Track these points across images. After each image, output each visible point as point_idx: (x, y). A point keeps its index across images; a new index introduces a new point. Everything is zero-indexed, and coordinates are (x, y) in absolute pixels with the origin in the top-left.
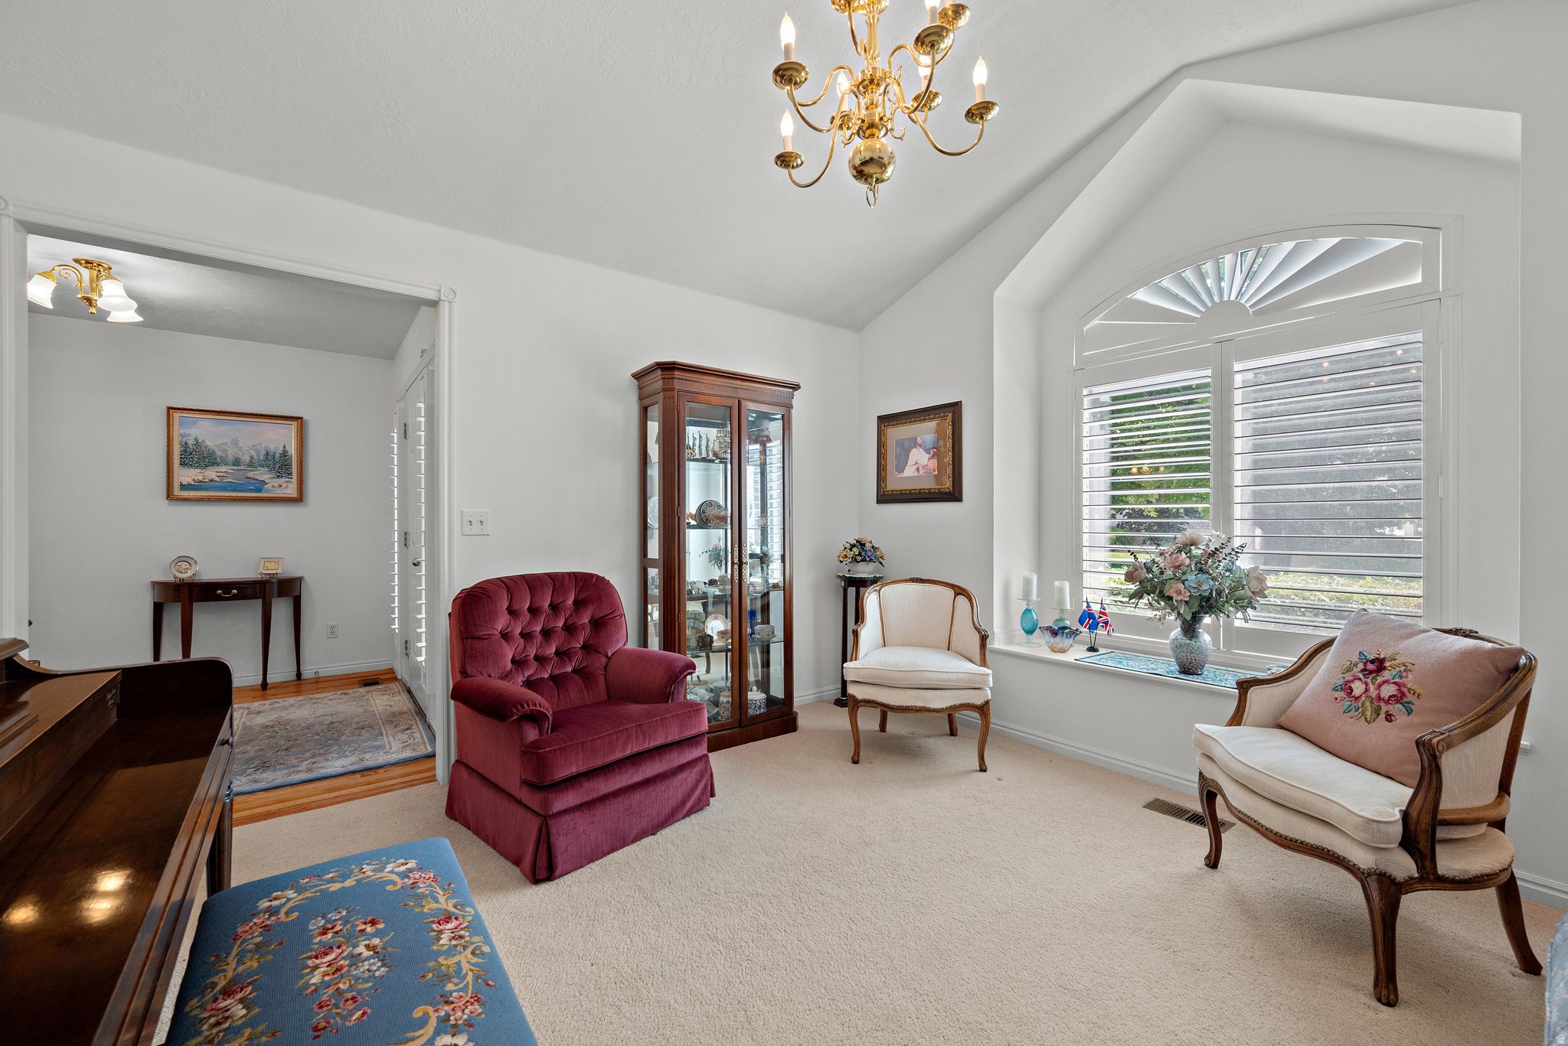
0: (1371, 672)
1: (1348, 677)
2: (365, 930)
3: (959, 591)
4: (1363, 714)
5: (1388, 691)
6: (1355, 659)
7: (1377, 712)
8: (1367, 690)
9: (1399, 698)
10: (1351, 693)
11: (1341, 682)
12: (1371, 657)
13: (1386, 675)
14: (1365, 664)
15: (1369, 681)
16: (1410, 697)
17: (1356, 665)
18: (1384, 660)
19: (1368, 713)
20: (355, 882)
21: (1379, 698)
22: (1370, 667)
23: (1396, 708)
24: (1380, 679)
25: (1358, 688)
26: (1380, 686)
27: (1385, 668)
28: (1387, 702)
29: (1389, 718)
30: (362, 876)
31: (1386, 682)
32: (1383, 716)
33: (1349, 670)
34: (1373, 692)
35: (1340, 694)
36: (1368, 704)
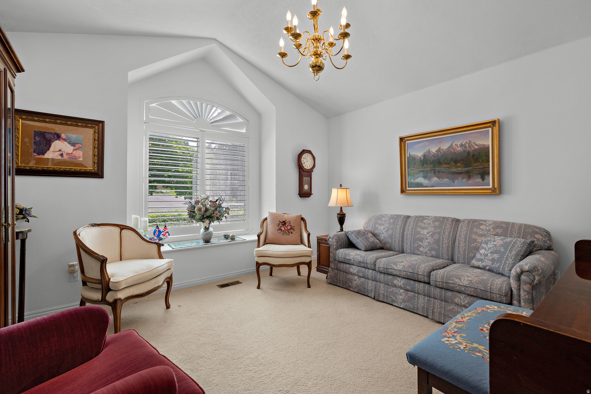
0: (284, 225)
1: (280, 227)
2: (487, 330)
3: (123, 227)
4: (286, 233)
5: (289, 227)
6: (279, 223)
7: (289, 232)
8: (285, 229)
9: (291, 228)
10: (282, 230)
11: (278, 228)
12: (282, 221)
13: (287, 224)
14: (282, 223)
15: (284, 226)
16: (293, 228)
17: (280, 224)
18: (284, 221)
19: (287, 233)
20: (474, 344)
21: (288, 229)
22: (283, 223)
23: (292, 231)
24: (286, 226)
25: (283, 229)
26: (287, 227)
27: (286, 223)
28: (290, 230)
29: (292, 233)
30: (468, 344)
31: (288, 226)
32: (290, 233)
33: (279, 225)
34: (286, 229)
35: (280, 231)
36: (286, 231)
